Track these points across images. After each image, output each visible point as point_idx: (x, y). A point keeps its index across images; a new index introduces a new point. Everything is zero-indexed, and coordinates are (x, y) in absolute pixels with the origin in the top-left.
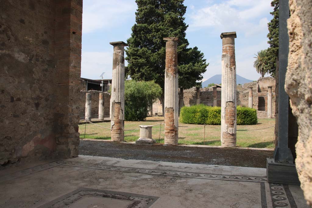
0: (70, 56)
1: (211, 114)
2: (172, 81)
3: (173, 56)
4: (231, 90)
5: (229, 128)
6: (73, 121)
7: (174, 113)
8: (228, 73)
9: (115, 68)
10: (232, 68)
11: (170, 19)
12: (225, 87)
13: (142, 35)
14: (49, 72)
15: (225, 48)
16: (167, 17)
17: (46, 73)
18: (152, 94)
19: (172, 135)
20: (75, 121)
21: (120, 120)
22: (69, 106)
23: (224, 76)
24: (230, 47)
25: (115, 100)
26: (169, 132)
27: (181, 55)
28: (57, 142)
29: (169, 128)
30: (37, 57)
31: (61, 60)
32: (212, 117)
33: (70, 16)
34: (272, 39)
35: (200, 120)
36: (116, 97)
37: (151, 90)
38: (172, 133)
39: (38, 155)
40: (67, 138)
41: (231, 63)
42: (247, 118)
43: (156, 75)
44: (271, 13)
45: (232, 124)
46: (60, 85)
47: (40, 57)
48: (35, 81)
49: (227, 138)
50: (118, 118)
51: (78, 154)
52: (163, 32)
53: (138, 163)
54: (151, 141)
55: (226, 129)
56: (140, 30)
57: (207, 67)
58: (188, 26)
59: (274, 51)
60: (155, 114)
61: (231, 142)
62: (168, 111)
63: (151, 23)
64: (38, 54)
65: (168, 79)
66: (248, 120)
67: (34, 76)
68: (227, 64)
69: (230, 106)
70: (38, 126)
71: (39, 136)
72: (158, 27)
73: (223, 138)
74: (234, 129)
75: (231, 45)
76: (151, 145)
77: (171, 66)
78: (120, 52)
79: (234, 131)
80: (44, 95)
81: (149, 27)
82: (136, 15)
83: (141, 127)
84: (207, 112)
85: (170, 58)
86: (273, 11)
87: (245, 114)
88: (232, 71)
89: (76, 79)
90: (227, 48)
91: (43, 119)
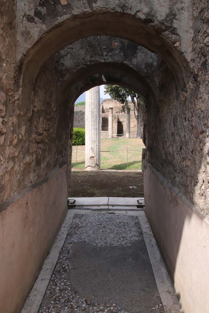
42: (79, 138)
66: (80, 141)
87: (77, 135)
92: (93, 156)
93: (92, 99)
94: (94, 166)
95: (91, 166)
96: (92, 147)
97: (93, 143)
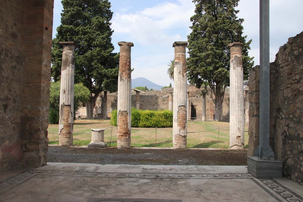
0: (43, 53)
1: (143, 117)
2: (127, 84)
3: (127, 60)
4: (183, 95)
5: (181, 131)
6: (44, 125)
7: (128, 116)
8: (180, 80)
9: (65, 69)
10: (184, 74)
11: (97, 23)
12: (178, 92)
13: (68, 37)
14: (17, 69)
15: (178, 56)
16: (94, 20)
17: (14, 71)
18: (81, 97)
19: (126, 138)
20: (45, 125)
21: (69, 123)
22: (41, 109)
23: (176, 82)
24: (182, 55)
25: (65, 103)
26: (122, 136)
27: (108, 59)
28: (24, 149)
29: (123, 131)
30: (7, 52)
31: (31, 57)
32: (144, 120)
33: (44, 10)
34: (191, 50)
35: (133, 123)
36: (66, 99)
37: (80, 92)
38: (126, 136)
39: (4, 165)
40: (38, 144)
41: (183, 70)
43: (83, 78)
44: (190, 27)
45: (184, 127)
46: (29, 84)
47: (10, 52)
48: (4, 80)
49: (179, 140)
50: (68, 121)
51: (46, 162)
52: (91, 35)
53: (119, 168)
54: (104, 145)
55: (178, 131)
56: (66, 32)
57: (132, 72)
58: (113, 31)
59: (193, 60)
60: (78, 117)
61: (183, 143)
62: (122, 114)
63: (77, 25)
64: (7, 48)
65: (122, 82)
67: (3, 73)
68: (180, 71)
69: (182, 110)
70: (6, 132)
71: (7, 143)
72: (85, 30)
73: (176, 140)
74: (185, 131)
75: (183, 53)
76: (104, 148)
77: (125, 70)
78: (70, 53)
79: (185, 133)
80: (12, 95)
81: (76, 29)
82: (62, 16)
83: (94, 131)
84: (139, 115)
85: (124, 62)
86: (192, 25)
88: (184, 77)
89: (47, 79)
90: (180, 56)
91: (10, 123)
92: (240, 136)
93: (238, 83)
94: (240, 145)
95: (237, 145)
96: (238, 127)
97: (240, 123)
